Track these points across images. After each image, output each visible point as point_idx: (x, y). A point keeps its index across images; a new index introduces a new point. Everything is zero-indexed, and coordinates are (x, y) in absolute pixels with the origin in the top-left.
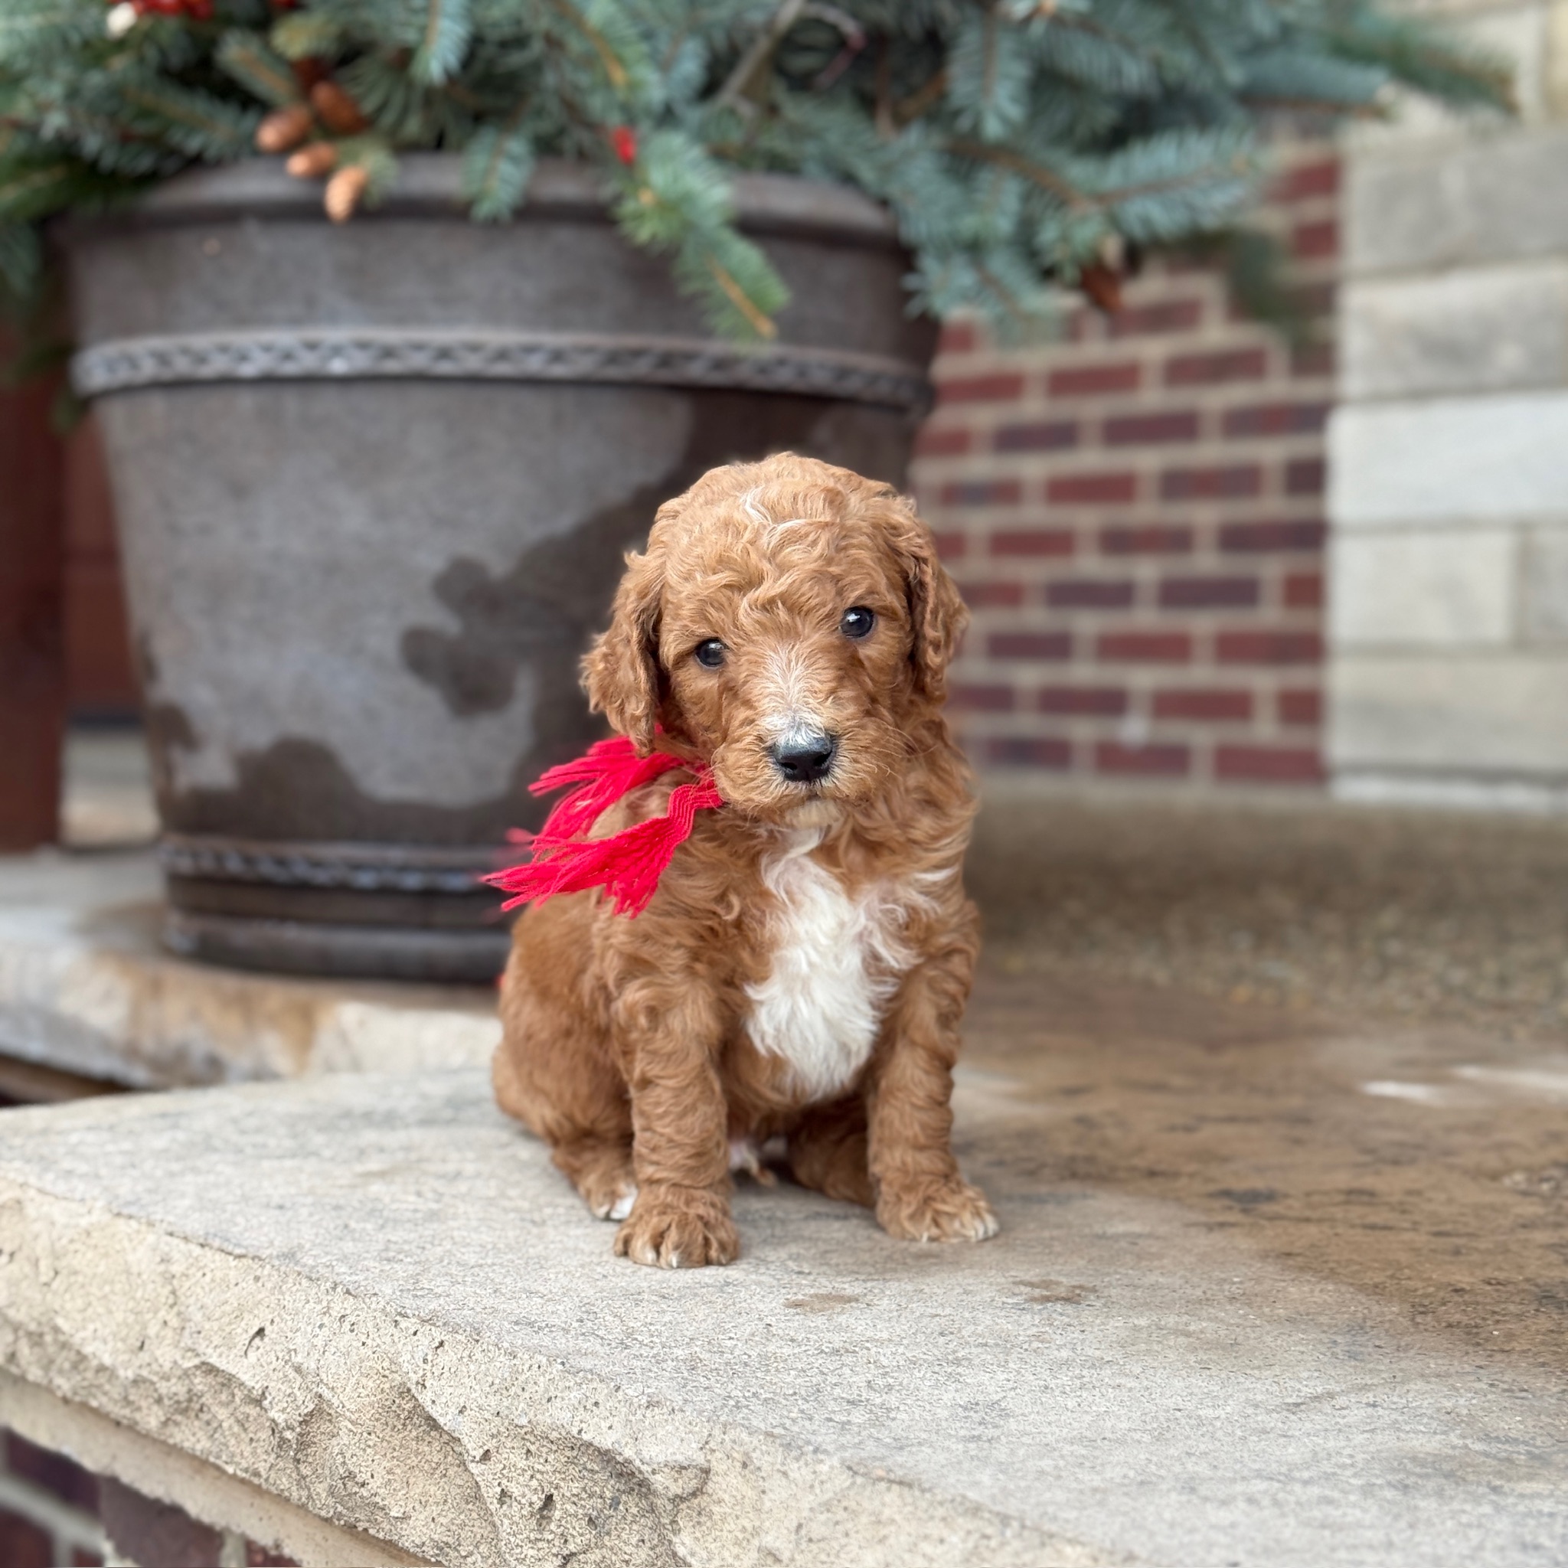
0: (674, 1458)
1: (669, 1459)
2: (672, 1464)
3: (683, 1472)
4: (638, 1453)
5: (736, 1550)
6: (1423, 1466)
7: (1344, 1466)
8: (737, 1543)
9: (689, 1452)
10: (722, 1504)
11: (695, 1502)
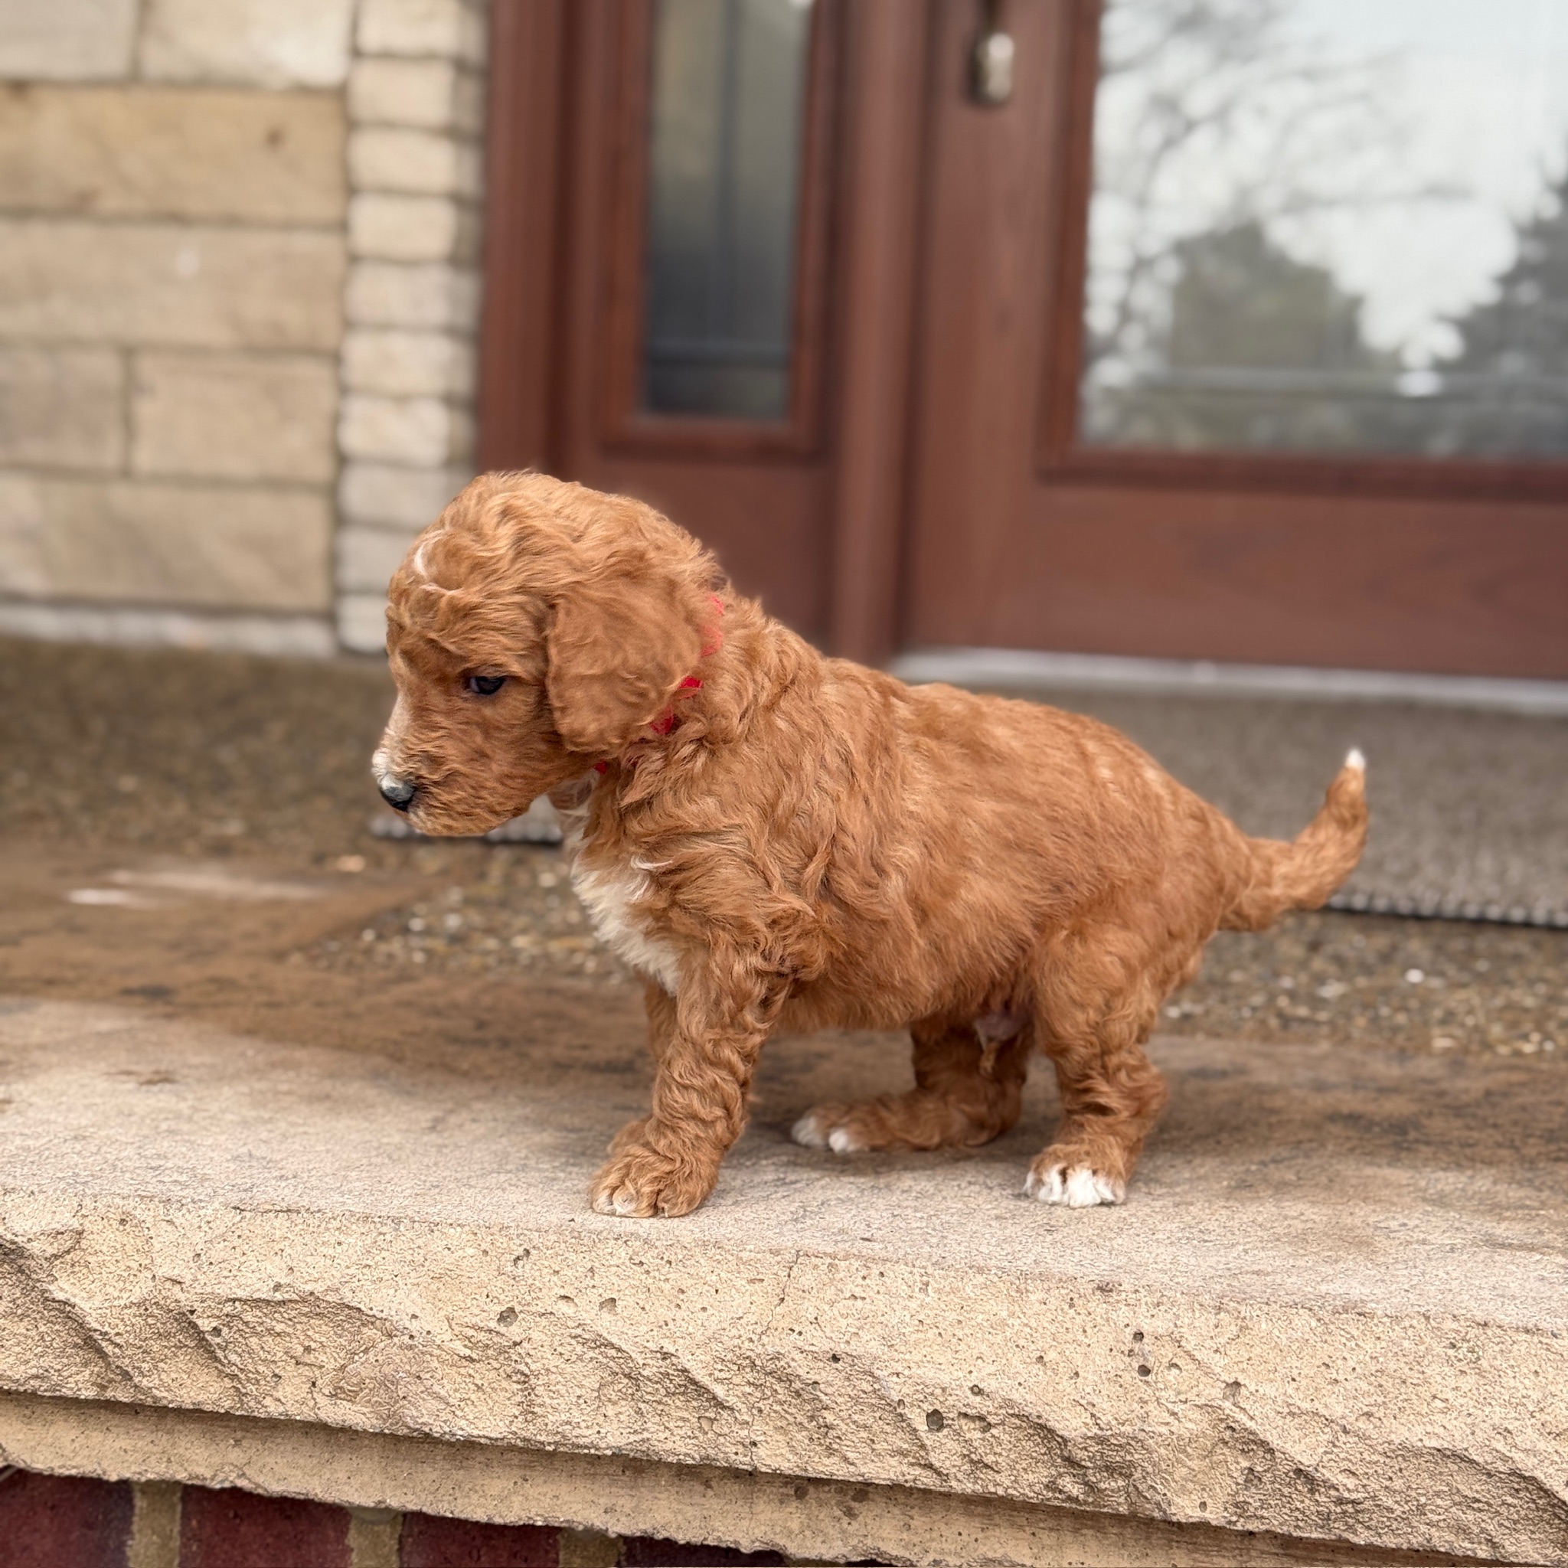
0: (51, 1227)
1: (44, 1228)
2: (48, 1232)
3: (59, 1237)
4: (8, 1229)
8: (121, 1279)
9: (66, 1219)
10: (99, 1254)
11: (68, 1257)
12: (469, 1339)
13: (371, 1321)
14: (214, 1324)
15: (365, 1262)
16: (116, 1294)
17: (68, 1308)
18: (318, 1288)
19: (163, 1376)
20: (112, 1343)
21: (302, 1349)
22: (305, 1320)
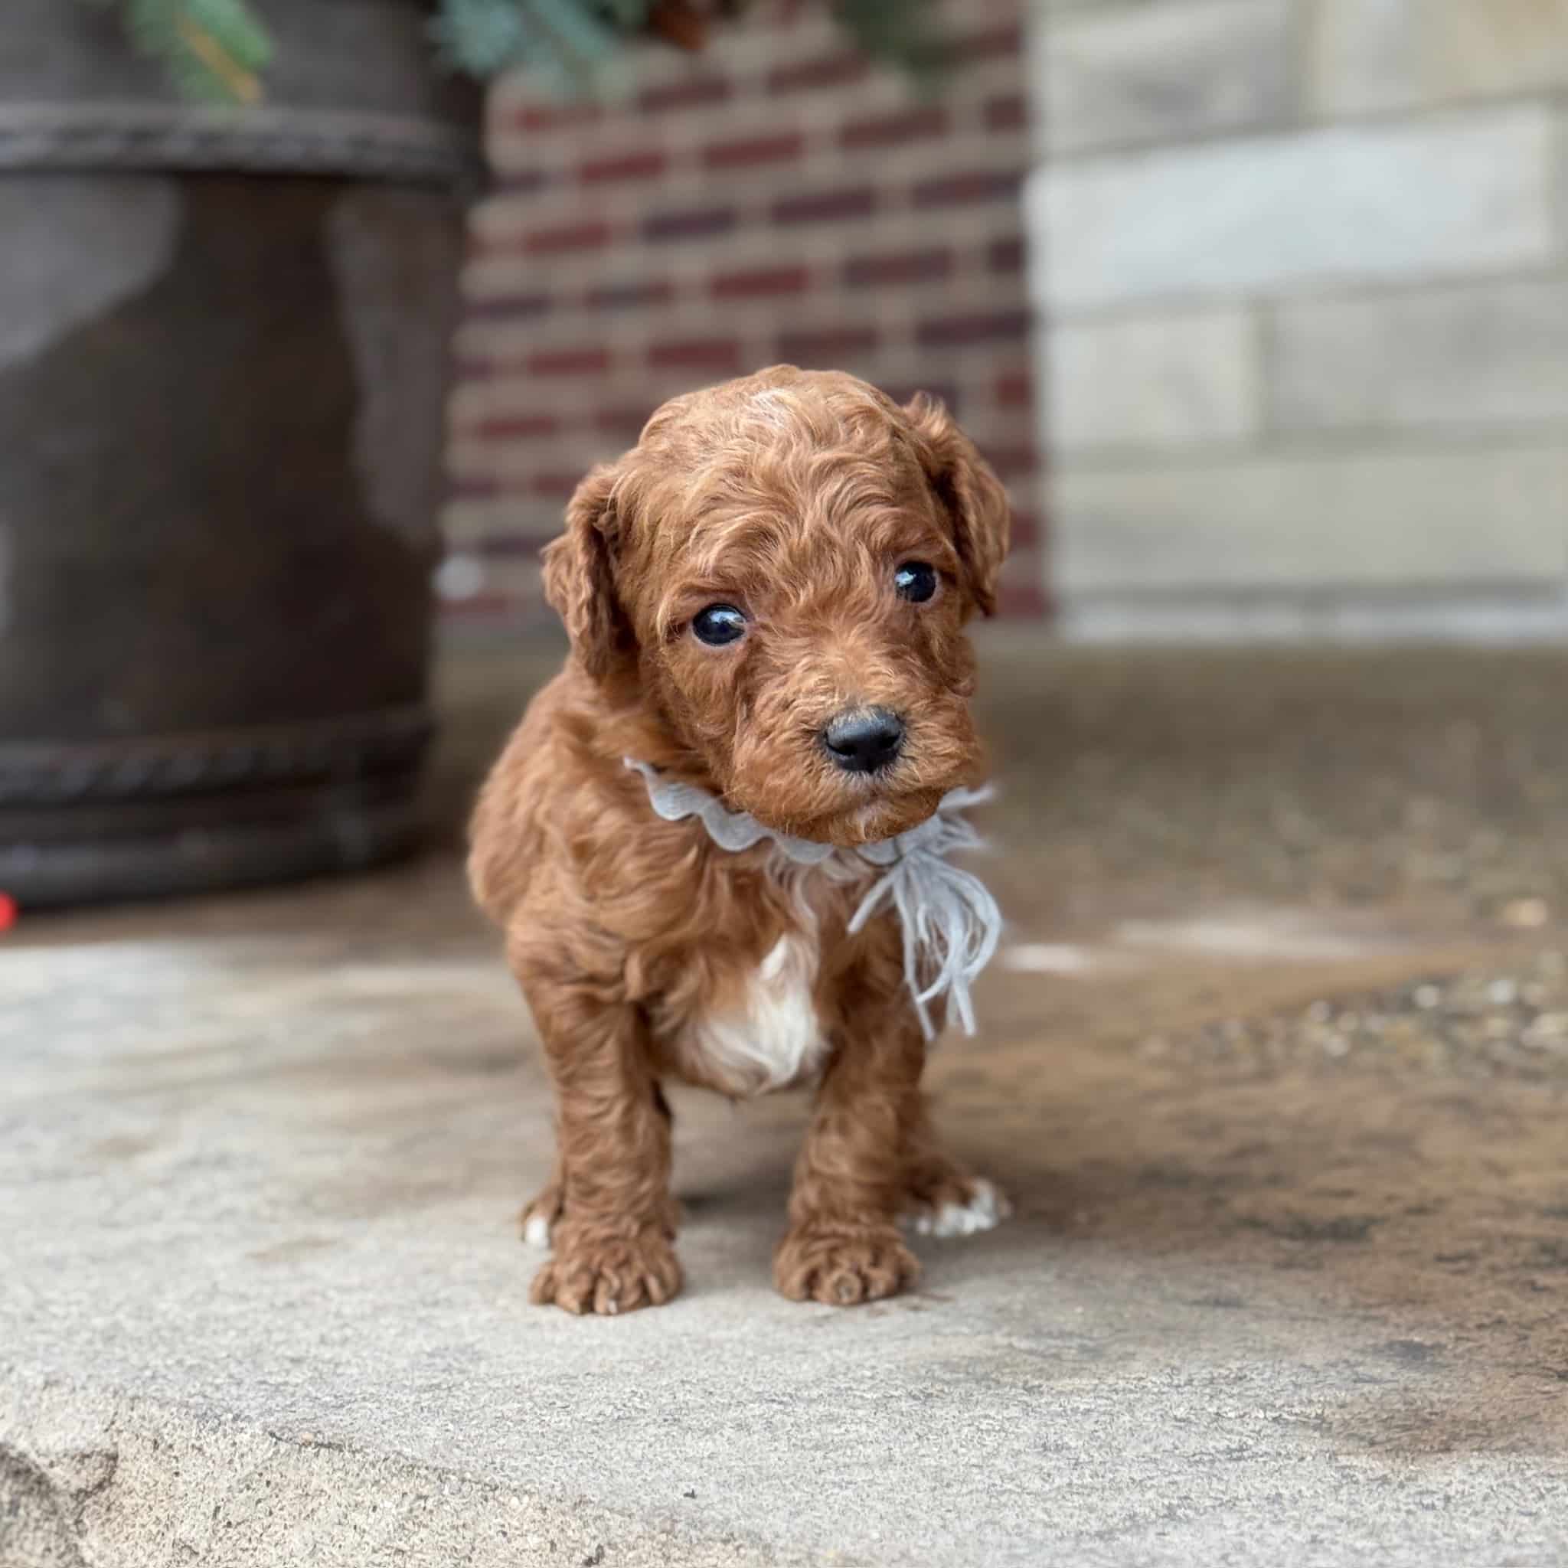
0: (74, 1445)
1: (68, 1446)
2: (71, 1453)
3: (87, 1461)
4: (33, 1444)
5: (151, 1547)
6: (953, 1371)
7: (861, 1380)
8: (151, 1539)
9: (94, 1436)
10: (133, 1494)
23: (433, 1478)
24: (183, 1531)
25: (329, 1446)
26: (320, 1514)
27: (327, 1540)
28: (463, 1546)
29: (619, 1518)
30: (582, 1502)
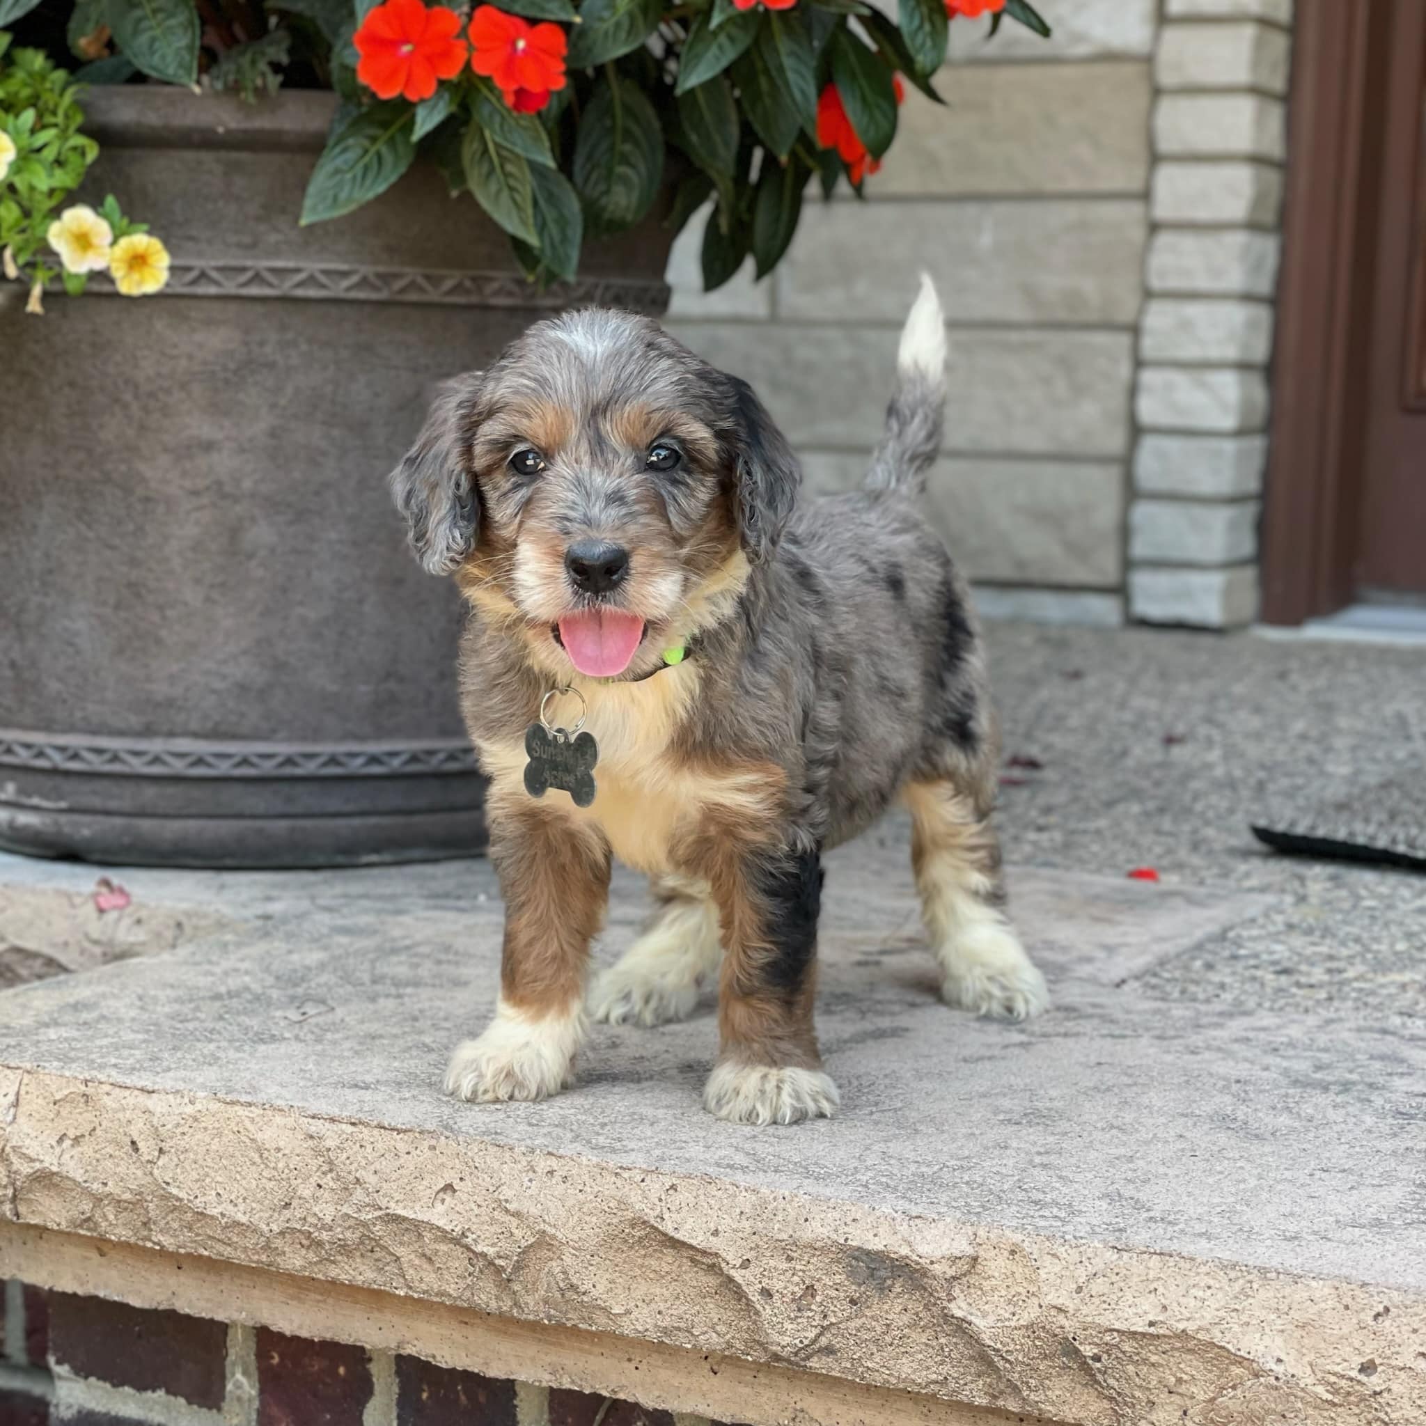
0: (948, 1252)
1: (944, 1253)
2: (948, 1256)
3: (957, 1261)
4: (913, 1251)
9: (962, 1246)
10: (992, 1279)
11: (965, 1280)
12: (1332, 1384)
13: (1240, 1361)
14: (1095, 1351)
15: (1233, 1306)
16: (1007, 1316)
17: (965, 1325)
18: (1191, 1327)
19: (1049, 1393)
20: (1003, 1358)
21: (1173, 1380)
22: (1177, 1354)
23: (1256, 1271)
24: (1052, 1298)
25: (1161, 1254)
26: (1161, 1290)
27: (1175, 1304)
28: (1284, 1308)
29: (1396, 1293)
30: (1364, 1285)
